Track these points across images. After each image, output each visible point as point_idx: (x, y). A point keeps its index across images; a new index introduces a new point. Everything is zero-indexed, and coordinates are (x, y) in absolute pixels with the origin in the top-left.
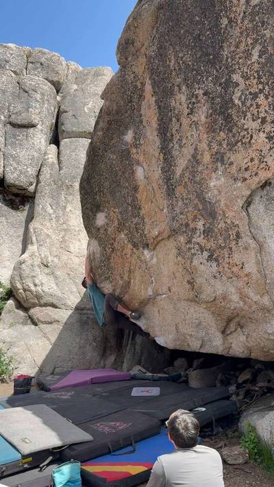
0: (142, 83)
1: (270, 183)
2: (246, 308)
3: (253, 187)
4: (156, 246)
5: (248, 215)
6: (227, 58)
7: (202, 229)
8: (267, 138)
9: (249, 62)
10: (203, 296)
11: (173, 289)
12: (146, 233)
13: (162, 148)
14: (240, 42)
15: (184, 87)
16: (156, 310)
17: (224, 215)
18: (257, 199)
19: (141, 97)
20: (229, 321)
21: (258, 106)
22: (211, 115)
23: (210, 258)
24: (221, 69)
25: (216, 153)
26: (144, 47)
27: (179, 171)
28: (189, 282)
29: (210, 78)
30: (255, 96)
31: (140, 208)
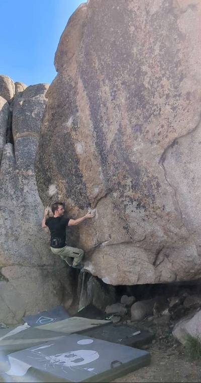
0: (75, 83)
1: (178, 142)
2: (169, 240)
3: (166, 146)
4: (97, 204)
5: (164, 168)
6: (137, 55)
7: (131, 184)
8: (171, 109)
9: (153, 56)
10: (136, 237)
11: (113, 236)
12: (88, 195)
13: (95, 128)
14: (145, 42)
15: (107, 81)
16: (101, 256)
17: (146, 171)
18: (169, 155)
19: (76, 93)
20: (158, 253)
21: (162, 87)
22: (129, 98)
23: (139, 206)
24: (132, 63)
25: (136, 125)
26: (75, 56)
27: (109, 143)
28: (124, 228)
29: (126, 72)
30: (160, 79)
31: (82, 177)
